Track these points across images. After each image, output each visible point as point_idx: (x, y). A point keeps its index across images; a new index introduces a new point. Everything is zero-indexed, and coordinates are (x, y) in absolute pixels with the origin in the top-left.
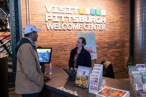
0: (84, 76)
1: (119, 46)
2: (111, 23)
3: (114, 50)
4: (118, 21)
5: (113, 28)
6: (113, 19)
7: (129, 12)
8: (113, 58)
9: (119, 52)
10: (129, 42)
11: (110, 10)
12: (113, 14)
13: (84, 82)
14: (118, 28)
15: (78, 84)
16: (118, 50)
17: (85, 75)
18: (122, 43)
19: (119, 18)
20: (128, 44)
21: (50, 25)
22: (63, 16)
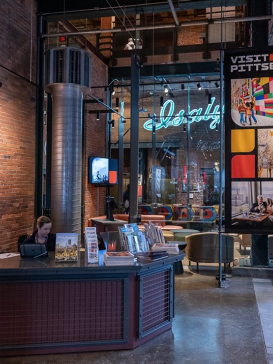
0: (70, 246)
1: (18, 208)
2: (6, 157)
3: (10, 216)
4: (18, 155)
5: (9, 168)
6: (10, 150)
7: (34, 137)
8: (8, 234)
9: (17, 220)
10: (33, 198)
11: (6, 130)
12: (9, 138)
13: (72, 254)
14: (17, 169)
15: (64, 259)
16: (17, 216)
17: (72, 244)
18: (24, 201)
19: (18, 147)
20: (32, 204)
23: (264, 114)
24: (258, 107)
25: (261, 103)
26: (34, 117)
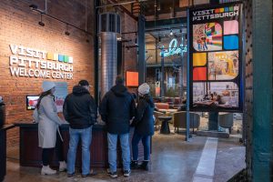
2: (78, 72)
4: (84, 70)
5: (79, 77)
6: (79, 68)
19: (84, 66)
21: (15, 70)
22: (30, 60)
23: (211, 44)
24: (208, 40)
25: (210, 38)
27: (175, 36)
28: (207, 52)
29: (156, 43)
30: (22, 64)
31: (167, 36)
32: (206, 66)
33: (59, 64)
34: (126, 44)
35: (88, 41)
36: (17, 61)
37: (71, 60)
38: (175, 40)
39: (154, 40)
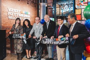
6: (32, 16)
21: (10, 17)
22: (15, 13)
23: (83, 5)
24: (82, 4)
25: (82, 3)
26: (37, 10)
27: (67, 5)
28: (81, 9)
29: (60, 7)
30: (12, 15)
31: (64, 5)
32: (81, 14)
33: (25, 15)
34: (49, 8)
35: (35, 6)
36: (10, 14)
37: (29, 13)
38: (67, 6)
39: (59, 6)
